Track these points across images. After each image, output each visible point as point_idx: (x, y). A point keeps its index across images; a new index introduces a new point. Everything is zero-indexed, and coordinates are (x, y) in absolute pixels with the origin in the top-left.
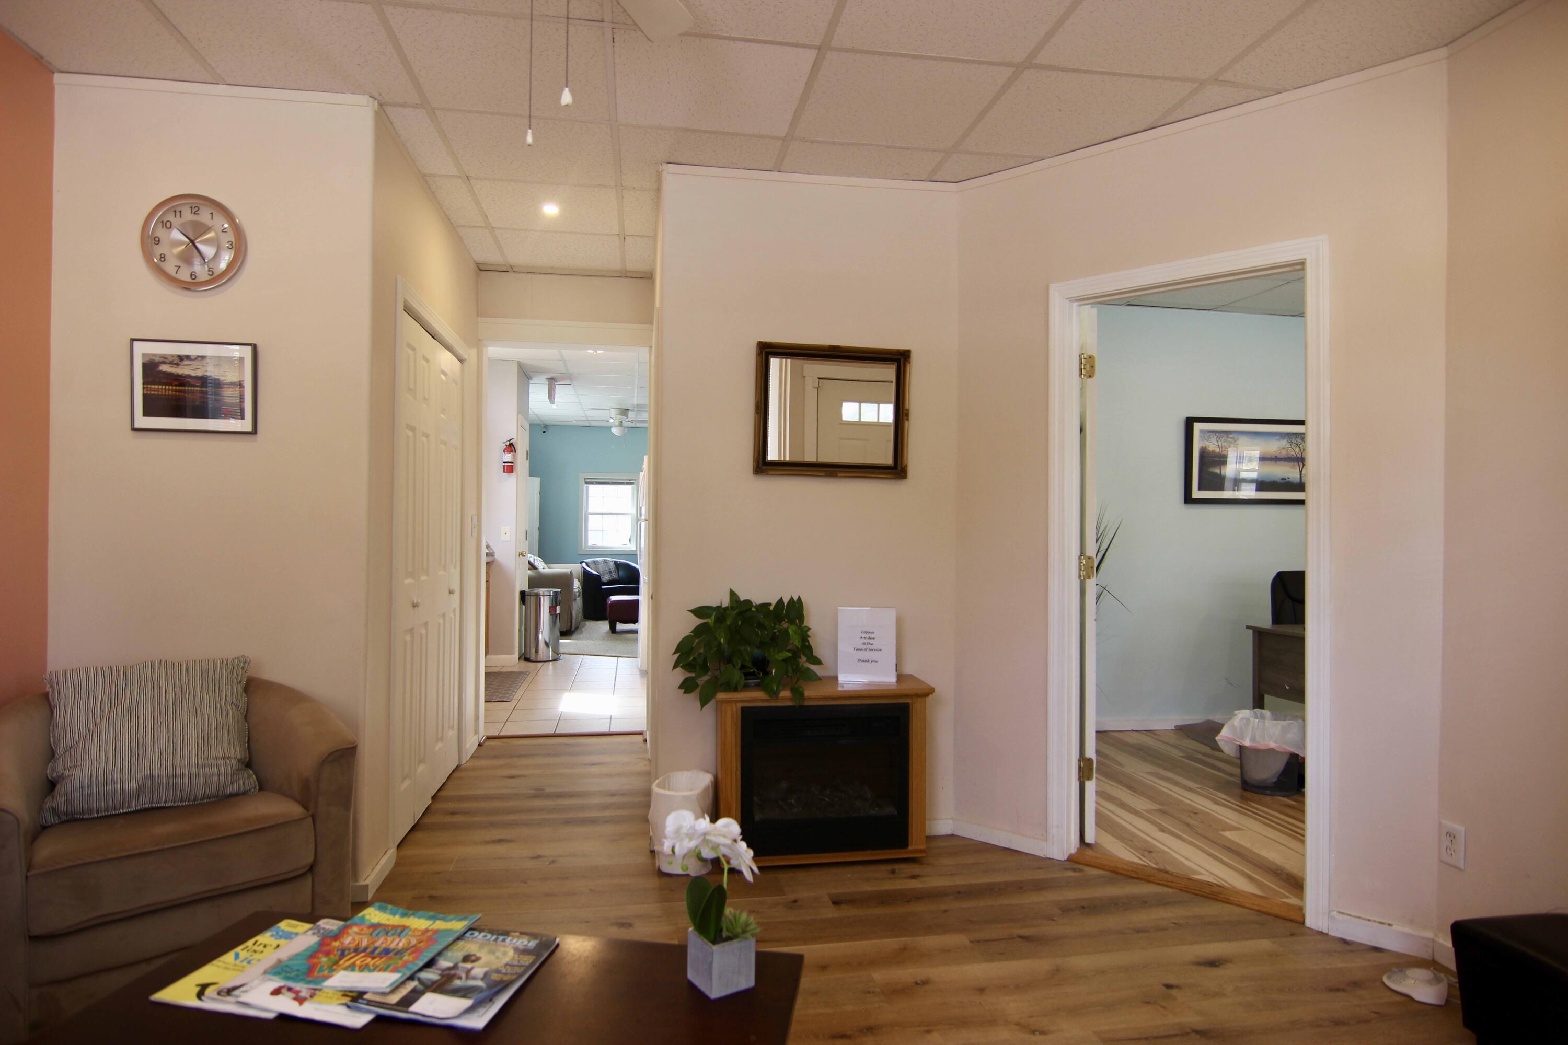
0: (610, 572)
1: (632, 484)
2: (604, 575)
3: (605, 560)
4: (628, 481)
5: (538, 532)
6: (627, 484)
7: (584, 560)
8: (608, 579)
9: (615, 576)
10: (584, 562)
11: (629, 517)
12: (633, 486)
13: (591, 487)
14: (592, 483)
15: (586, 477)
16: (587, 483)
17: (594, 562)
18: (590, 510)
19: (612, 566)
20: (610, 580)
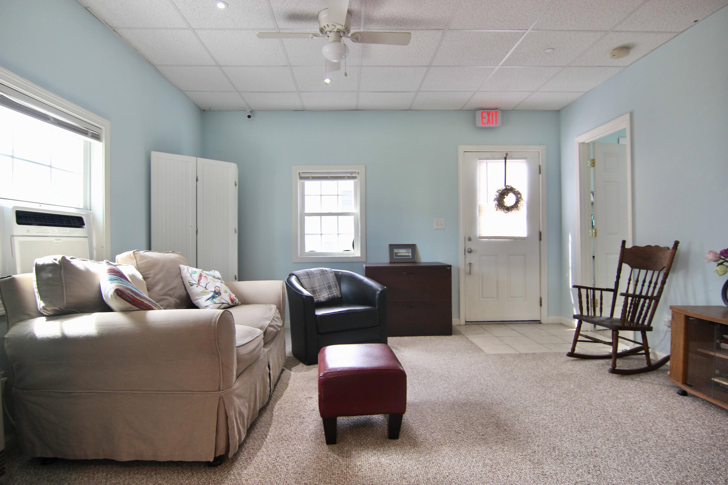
0: (330, 287)
1: (354, 178)
2: (320, 292)
3: (323, 271)
4: (350, 175)
5: (236, 236)
6: (349, 178)
7: (295, 272)
8: (327, 296)
9: (336, 293)
10: (293, 274)
11: (352, 218)
12: (356, 180)
13: (308, 184)
14: (308, 178)
15: (301, 171)
16: (301, 178)
17: (308, 274)
18: (307, 211)
19: (332, 279)
20: (329, 297)
